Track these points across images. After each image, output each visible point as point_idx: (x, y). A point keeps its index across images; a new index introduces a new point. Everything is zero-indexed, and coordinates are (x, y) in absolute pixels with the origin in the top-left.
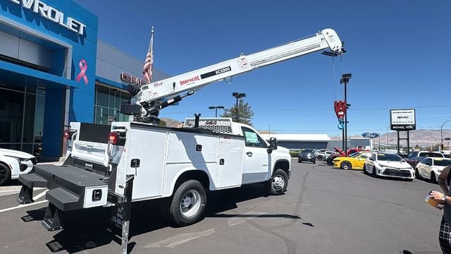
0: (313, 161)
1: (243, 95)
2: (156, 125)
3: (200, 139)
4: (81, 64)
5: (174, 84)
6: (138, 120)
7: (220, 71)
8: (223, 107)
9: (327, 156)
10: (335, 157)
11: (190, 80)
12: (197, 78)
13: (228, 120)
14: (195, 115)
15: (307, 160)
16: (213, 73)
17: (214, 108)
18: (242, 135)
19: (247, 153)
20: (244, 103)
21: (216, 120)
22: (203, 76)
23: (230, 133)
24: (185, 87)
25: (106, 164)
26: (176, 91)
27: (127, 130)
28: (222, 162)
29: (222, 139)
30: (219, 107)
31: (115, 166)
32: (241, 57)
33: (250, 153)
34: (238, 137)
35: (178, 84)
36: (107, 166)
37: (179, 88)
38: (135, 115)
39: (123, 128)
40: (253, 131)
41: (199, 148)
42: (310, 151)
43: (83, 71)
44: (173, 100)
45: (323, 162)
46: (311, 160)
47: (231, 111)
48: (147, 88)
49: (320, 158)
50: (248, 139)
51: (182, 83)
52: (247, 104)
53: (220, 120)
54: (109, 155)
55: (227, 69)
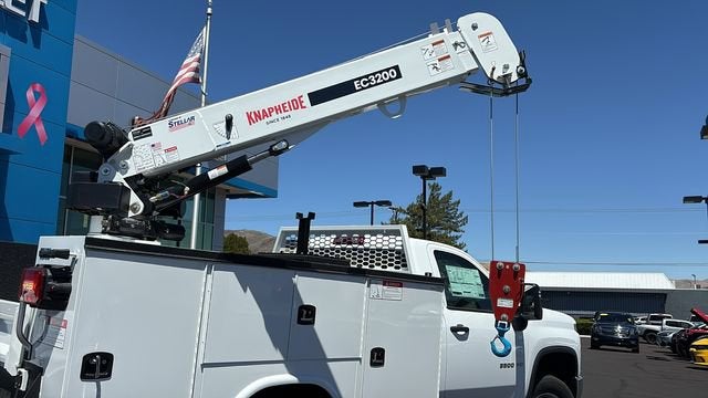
0: (631, 344)
1: (440, 172)
2: (173, 245)
3: (310, 288)
4: (30, 94)
5: (229, 122)
6: (114, 230)
7: (368, 81)
8: (388, 203)
9: (671, 332)
10: (696, 336)
11: (278, 110)
12: (296, 104)
13: (397, 233)
14: (299, 216)
15: (614, 342)
16: (346, 88)
17: (364, 204)
18: (437, 274)
19: (454, 330)
20: (443, 193)
21: (362, 234)
22: (317, 97)
23: (401, 271)
24: (262, 129)
25: (12, 368)
26: (234, 142)
27: (75, 261)
28: (378, 357)
29: (378, 288)
30: (380, 203)
31: (36, 373)
32: (432, 38)
33: (460, 328)
34: (425, 281)
35: (240, 123)
36: (13, 373)
37: (244, 133)
38: (106, 213)
39: (64, 254)
40: (469, 266)
41: (307, 314)
42: (622, 320)
43: (35, 112)
44: (224, 170)
45: (659, 348)
46: (625, 343)
47: (410, 210)
48: (148, 133)
49: (650, 336)
50: (454, 288)
51: (254, 117)
52: (450, 195)
53: (374, 233)
54: (23, 338)
55: (389, 75)
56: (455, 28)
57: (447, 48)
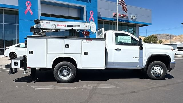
4: (91, 13)
5: (55, 25)
7: (75, 26)
11: (62, 25)
16: (72, 26)
29: (85, 41)
32: (86, 23)
33: (118, 49)
41: (67, 46)
43: (92, 16)
51: (58, 25)
55: (78, 26)
56: (89, 23)
57: (87, 25)
